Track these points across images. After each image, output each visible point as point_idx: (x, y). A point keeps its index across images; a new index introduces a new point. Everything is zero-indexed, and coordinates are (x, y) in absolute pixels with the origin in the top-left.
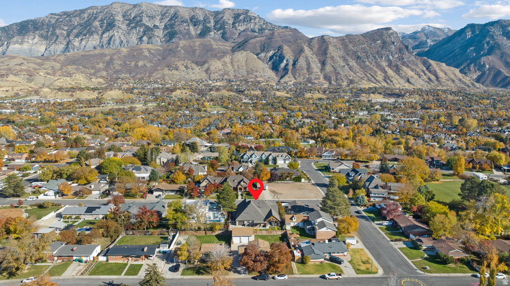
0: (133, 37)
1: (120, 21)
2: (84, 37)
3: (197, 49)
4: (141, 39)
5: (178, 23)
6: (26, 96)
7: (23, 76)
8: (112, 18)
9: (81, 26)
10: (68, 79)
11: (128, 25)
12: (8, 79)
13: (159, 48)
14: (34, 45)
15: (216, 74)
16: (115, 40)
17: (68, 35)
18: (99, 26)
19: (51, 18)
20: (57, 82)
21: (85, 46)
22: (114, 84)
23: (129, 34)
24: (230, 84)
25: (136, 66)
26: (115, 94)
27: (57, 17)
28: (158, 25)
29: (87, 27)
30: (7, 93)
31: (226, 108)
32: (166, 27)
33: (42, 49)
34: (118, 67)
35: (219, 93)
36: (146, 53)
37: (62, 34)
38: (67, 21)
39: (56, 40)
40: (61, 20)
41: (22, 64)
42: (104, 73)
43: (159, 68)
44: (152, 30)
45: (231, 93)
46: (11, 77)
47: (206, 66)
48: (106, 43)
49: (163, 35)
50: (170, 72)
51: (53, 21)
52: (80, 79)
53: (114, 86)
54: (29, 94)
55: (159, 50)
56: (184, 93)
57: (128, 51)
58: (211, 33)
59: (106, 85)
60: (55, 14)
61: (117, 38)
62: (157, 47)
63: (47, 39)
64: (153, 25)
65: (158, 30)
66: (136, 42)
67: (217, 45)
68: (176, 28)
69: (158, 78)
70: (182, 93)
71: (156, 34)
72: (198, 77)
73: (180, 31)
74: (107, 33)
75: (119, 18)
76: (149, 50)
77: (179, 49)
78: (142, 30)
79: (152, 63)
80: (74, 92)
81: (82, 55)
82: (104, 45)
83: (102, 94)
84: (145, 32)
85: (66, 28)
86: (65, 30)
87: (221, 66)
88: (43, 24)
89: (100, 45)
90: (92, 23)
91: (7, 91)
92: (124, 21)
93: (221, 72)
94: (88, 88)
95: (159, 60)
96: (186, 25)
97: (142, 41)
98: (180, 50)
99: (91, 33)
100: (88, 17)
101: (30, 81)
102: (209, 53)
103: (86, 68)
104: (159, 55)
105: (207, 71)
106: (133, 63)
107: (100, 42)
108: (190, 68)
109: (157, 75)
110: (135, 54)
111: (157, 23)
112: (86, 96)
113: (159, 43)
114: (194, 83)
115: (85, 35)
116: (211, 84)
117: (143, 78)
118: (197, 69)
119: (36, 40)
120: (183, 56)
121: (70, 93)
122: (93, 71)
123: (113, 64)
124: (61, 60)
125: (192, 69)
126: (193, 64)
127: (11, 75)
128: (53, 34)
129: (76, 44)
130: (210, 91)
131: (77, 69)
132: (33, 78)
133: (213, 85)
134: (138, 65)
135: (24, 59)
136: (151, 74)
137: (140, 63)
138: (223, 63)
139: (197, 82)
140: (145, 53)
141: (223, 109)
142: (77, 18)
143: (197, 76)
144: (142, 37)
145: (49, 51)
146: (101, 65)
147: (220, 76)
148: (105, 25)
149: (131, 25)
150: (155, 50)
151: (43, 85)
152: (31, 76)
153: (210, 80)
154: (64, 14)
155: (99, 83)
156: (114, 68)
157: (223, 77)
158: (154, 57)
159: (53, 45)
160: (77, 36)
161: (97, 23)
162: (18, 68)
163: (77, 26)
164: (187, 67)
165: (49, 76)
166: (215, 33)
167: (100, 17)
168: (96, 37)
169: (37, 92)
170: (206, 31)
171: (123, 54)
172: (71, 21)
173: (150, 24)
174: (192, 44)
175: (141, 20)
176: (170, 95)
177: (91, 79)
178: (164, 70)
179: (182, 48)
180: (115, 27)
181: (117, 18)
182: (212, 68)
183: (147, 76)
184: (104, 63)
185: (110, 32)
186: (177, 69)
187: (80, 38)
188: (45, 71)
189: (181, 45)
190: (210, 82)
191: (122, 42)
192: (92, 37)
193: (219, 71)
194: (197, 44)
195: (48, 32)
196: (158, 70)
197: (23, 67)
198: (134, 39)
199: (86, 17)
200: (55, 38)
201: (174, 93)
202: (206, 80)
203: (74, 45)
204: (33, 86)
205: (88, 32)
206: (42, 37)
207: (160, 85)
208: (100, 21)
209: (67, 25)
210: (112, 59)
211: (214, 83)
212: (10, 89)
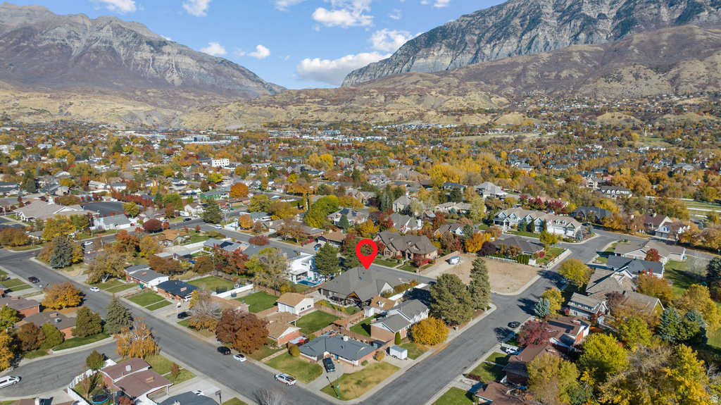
0: (565, 36)
1: (548, 14)
2: (497, 42)
3: (664, 45)
4: (575, 38)
5: (640, 5)
6: (409, 121)
7: (413, 97)
8: (537, 11)
9: (496, 27)
10: (461, 98)
11: (560, 18)
12: (397, 101)
13: (599, 48)
14: (440, 57)
15: (691, 85)
16: (538, 42)
17: (479, 42)
18: (519, 24)
19: (462, 21)
20: (446, 103)
21: (498, 54)
22: (518, 104)
23: (559, 31)
24: (715, 100)
25: (558, 77)
26: (513, 118)
27: (469, 19)
28: (606, 13)
29: (503, 27)
30: (392, 117)
31: (670, 143)
32: (618, 15)
33: (447, 61)
34: (530, 81)
35: (681, 117)
36: (577, 58)
37: (472, 40)
38: (480, 23)
39: (463, 49)
40: (473, 22)
41: (417, 82)
42: (511, 90)
43: (590, 79)
44: (595, 21)
45: (707, 117)
46: (402, 99)
47: (673, 72)
48: (525, 47)
49: (612, 28)
50: (607, 85)
51: (464, 25)
52: (476, 98)
53: (518, 107)
54: (413, 118)
55: (598, 51)
56: (616, 118)
57: (550, 56)
58: (702, 14)
59: (508, 106)
60: (467, 16)
61: (541, 39)
62: (595, 48)
63: (454, 49)
64: (597, 14)
65: (605, 21)
66: (569, 42)
67: (705, 34)
68: (636, 15)
69: (587, 95)
70: (613, 117)
71: (601, 27)
72: (655, 91)
73: (642, 19)
74: (529, 34)
75: (549, 9)
76: (581, 53)
77: (632, 47)
78: (579, 23)
79: (583, 72)
80: (461, 115)
81: (488, 67)
82: (522, 51)
83: (496, 118)
84: (584, 26)
85: (477, 32)
86: (476, 35)
87: (703, 70)
88: (452, 30)
89: (518, 51)
90: (510, 22)
91: (392, 115)
92: (555, 13)
93: (701, 81)
94: (480, 111)
95: (595, 66)
96: (655, 8)
97: (578, 40)
98: (632, 49)
99: (507, 35)
100: (506, 14)
101: (419, 102)
102: (686, 49)
103: (489, 83)
104: (597, 60)
105: (673, 81)
106: (554, 74)
107: (518, 46)
108: (644, 76)
109: (585, 90)
110: (560, 60)
111: (605, 11)
112: (476, 120)
113: (604, 40)
114: (646, 100)
115: (499, 39)
116: (676, 102)
117: (563, 96)
118: (655, 78)
119: (442, 51)
120: (635, 58)
121: (457, 117)
122: (496, 87)
123: (525, 76)
124: (461, 75)
125: (646, 79)
126: (649, 70)
127: (401, 96)
128: (462, 41)
129: (487, 52)
130: (665, 114)
131: (477, 86)
132: (423, 98)
133: (681, 103)
134: (560, 76)
135: (421, 76)
136: (576, 88)
137: (564, 74)
138: (708, 65)
139: (650, 100)
140: (575, 58)
141: (663, 143)
142: (493, 17)
143: (653, 89)
144: (578, 34)
145: (455, 64)
146: (509, 79)
147: (698, 87)
148: (527, 22)
149: (565, 18)
150: (592, 52)
151: (432, 107)
152: (421, 95)
153: (676, 95)
154: (478, 15)
155: (501, 104)
156: (526, 82)
157: (704, 88)
158: (587, 63)
159: (460, 57)
160: (489, 41)
161: (517, 21)
162: (412, 87)
163: (491, 28)
164: (637, 76)
165: (441, 95)
166: (710, 13)
167: (522, 11)
168: (513, 40)
169: (421, 116)
170: (692, 11)
171: (542, 62)
172: (484, 21)
173: (593, 14)
174: (655, 38)
175: (580, 9)
176: (593, 120)
177: (490, 98)
178: (598, 82)
179: (636, 45)
180: (541, 24)
181: (545, 10)
182: (685, 75)
183: (570, 91)
184: (513, 75)
185: (533, 31)
186: (619, 80)
187: (492, 44)
188: (439, 89)
189: (635, 41)
190: (676, 99)
191: (547, 44)
192: (507, 41)
193: (698, 78)
194: (665, 36)
195: (456, 40)
196: (589, 82)
197: (417, 86)
198: (566, 37)
199: (504, 14)
200: (463, 47)
201: (600, 118)
202: (668, 96)
203: (484, 54)
204: (421, 109)
205: (504, 34)
206: (449, 47)
207: (586, 106)
208: (521, 17)
209: (479, 29)
210: (525, 70)
211: (683, 100)
212: (396, 112)
